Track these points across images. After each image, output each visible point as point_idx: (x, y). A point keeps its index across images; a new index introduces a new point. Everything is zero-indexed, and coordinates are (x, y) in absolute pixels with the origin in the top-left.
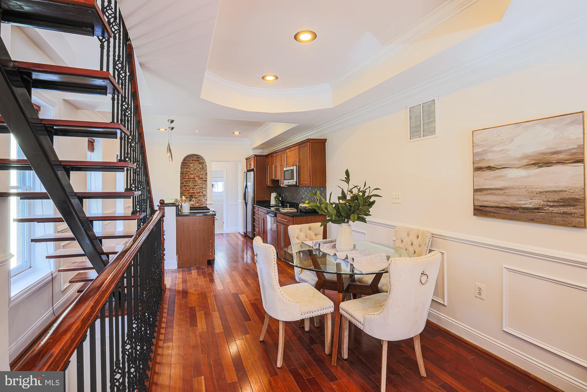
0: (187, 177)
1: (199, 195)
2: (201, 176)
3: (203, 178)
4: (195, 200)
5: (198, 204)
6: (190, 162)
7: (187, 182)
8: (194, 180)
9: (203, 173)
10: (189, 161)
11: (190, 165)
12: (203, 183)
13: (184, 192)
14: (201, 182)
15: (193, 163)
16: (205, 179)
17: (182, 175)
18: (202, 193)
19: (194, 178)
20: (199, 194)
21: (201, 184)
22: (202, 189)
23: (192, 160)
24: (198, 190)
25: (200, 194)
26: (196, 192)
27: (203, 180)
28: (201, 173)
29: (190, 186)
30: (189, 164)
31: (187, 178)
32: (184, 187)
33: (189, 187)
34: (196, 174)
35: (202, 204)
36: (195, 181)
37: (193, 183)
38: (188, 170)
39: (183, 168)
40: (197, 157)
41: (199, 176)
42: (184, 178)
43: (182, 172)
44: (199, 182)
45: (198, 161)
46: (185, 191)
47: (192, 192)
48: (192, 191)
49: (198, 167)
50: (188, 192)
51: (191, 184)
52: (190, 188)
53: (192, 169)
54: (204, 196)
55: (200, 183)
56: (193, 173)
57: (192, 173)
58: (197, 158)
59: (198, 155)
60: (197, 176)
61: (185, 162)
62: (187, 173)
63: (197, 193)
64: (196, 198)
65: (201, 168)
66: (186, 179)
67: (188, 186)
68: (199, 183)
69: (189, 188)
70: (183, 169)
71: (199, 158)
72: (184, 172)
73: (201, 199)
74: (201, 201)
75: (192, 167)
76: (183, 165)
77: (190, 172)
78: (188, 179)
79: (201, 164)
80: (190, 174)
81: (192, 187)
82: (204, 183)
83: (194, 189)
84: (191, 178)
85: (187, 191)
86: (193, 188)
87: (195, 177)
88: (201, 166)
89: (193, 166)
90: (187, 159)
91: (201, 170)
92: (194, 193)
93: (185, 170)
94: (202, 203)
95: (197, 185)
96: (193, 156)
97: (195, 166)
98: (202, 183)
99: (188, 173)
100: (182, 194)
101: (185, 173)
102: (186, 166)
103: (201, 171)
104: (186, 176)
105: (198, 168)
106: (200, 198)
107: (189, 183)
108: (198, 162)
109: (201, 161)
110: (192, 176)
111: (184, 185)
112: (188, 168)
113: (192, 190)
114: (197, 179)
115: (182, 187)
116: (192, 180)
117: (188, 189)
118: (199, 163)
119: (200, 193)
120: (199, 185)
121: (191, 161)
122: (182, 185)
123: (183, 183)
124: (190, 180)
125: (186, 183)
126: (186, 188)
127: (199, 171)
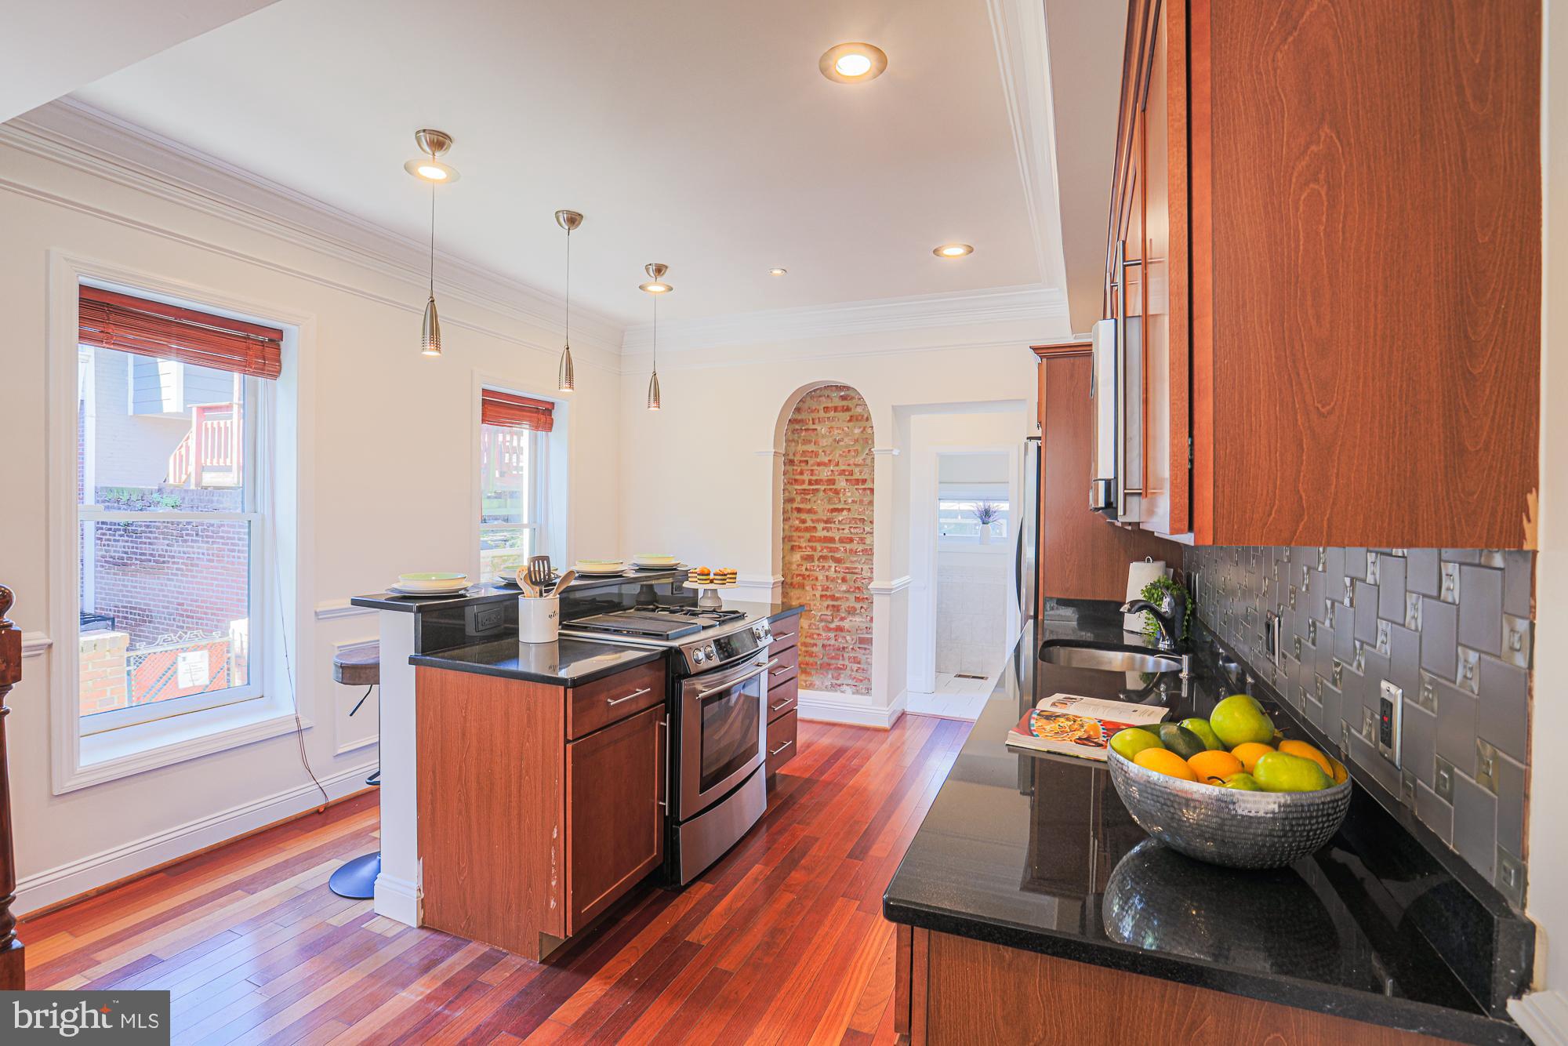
0: (806, 477)
1: (851, 550)
2: (857, 470)
3: (864, 481)
4: (833, 569)
5: (844, 588)
6: (815, 415)
7: (805, 494)
8: (831, 489)
9: (864, 460)
10: (812, 411)
11: (819, 428)
12: (866, 500)
13: (794, 534)
14: (857, 496)
15: (829, 418)
16: (867, 486)
17: (790, 468)
18: (863, 542)
19: (832, 482)
20: (848, 546)
21: (855, 507)
22: (860, 525)
23: (826, 409)
24: (847, 531)
25: (855, 546)
26: (837, 539)
27: (865, 489)
28: (859, 460)
29: (815, 513)
30: (813, 423)
31: (807, 481)
32: (795, 514)
33: (814, 517)
34: (837, 464)
35: (858, 588)
36: (837, 492)
37: (830, 500)
38: (811, 447)
39: (793, 440)
40: (841, 396)
41: (851, 473)
42: (796, 480)
43: (791, 457)
44: (850, 494)
45: (848, 409)
46: (798, 529)
47: (825, 537)
48: (825, 533)
49: (847, 435)
50: (807, 535)
51: (820, 505)
52: (818, 521)
53: (824, 442)
54: (869, 552)
55: (853, 501)
56: (830, 461)
57: (826, 460)
58: (843, 398)
59: (847, 388)
60: (842, 472)
61: (800, 418)
62: (807, 462)
63: (842, 540)
64: (838, 561)
65: (857, 441)
66: (803, 482)
67: (810, 511)
68: (850, 501)
69: (813, 521)
70: (793, 444)
71: (852, 398)
72: (797, 458)
73: (857, 565)
74: (855, 576)
75: (823, 436)
76: (794, 431)
77: (817, 455)
78: (810, 483)
79: (857, 420)
80: (819, 464)
81: (825, 518)
82: (869, 499)
83: (832, 525)
84: (821, 480)
85: (807, 529)
86: (826, 522)
87: (837, 478)
88: (857, 431)
89: (828, 432)
90: (806, 406)
91: (858, 447)
92: (831, 540)
93: (801, 448)
94: (859, 584)
95: (842, 510)
96: (826, 393)
97: (836, 432)
98: (861, 501)
99: (811, 462)
100: (789, 541)
101: (801, 461)
102: (803, 434)
103: (856, 451)
104: (801, 473)
105: (846, 440)
106: (852, 562)
107: (814, 499)
108: (847, 415)
109: (859, 410)
110: (824, 473)
111: (795, 505)
112: (810, 442)
113: (823, 529)
114: (841, 483)
115: (789, 515)
116: (823, 488)
117: (809, 524)
118: (851, 416)
119: (851, 540)
120: (849, 510)
121: (822, 414)
122: (789, 506)
123: (791, 500)
124: (817, 490)
125: (803, 501)
126: (804, 521)
127: (849, 451)
